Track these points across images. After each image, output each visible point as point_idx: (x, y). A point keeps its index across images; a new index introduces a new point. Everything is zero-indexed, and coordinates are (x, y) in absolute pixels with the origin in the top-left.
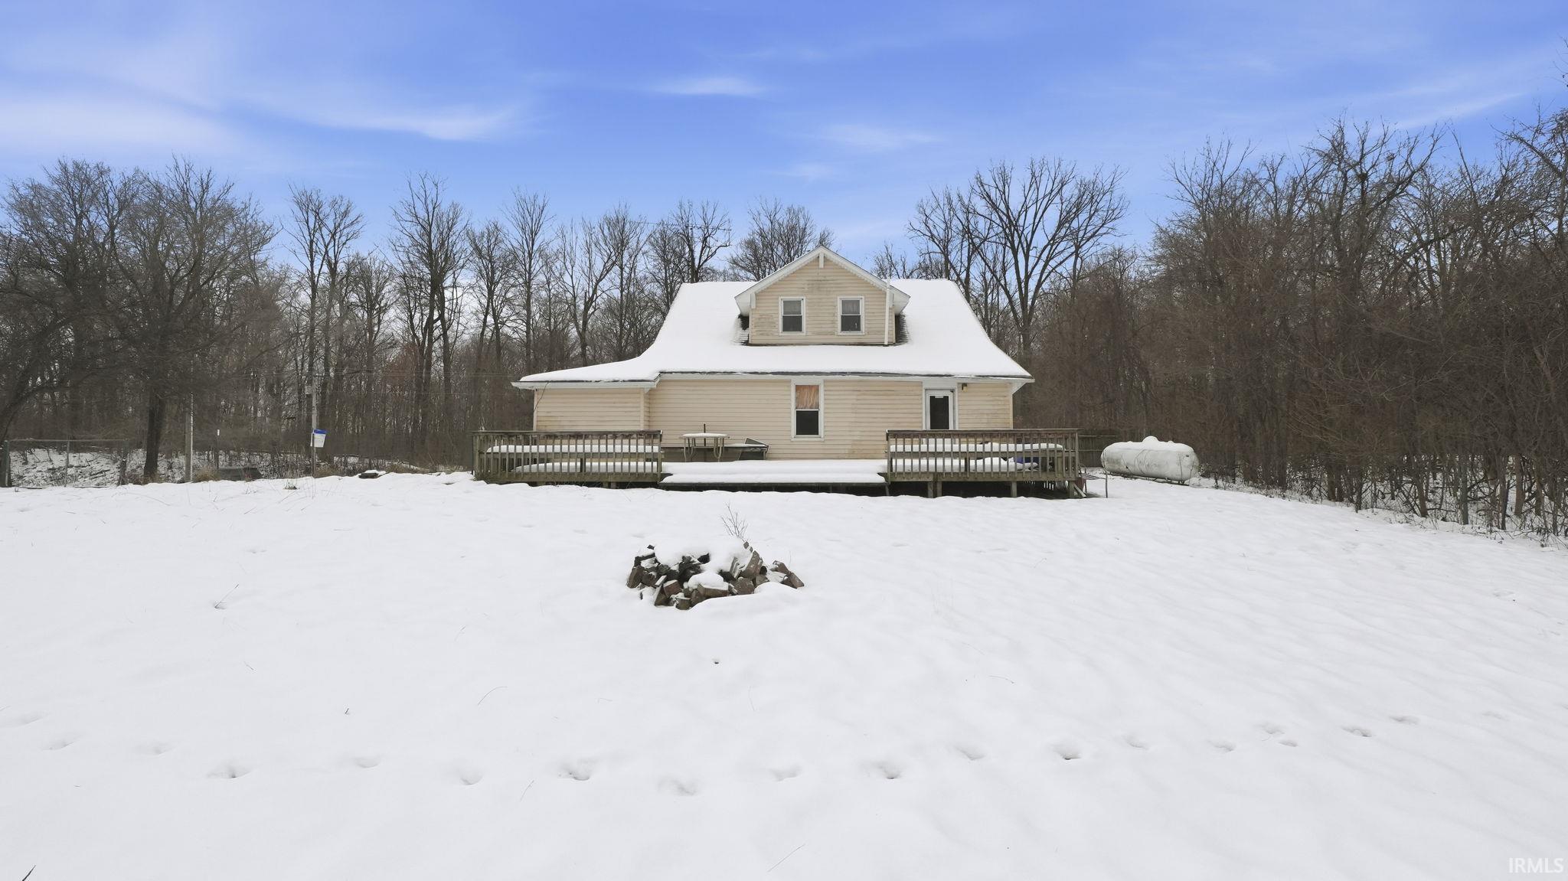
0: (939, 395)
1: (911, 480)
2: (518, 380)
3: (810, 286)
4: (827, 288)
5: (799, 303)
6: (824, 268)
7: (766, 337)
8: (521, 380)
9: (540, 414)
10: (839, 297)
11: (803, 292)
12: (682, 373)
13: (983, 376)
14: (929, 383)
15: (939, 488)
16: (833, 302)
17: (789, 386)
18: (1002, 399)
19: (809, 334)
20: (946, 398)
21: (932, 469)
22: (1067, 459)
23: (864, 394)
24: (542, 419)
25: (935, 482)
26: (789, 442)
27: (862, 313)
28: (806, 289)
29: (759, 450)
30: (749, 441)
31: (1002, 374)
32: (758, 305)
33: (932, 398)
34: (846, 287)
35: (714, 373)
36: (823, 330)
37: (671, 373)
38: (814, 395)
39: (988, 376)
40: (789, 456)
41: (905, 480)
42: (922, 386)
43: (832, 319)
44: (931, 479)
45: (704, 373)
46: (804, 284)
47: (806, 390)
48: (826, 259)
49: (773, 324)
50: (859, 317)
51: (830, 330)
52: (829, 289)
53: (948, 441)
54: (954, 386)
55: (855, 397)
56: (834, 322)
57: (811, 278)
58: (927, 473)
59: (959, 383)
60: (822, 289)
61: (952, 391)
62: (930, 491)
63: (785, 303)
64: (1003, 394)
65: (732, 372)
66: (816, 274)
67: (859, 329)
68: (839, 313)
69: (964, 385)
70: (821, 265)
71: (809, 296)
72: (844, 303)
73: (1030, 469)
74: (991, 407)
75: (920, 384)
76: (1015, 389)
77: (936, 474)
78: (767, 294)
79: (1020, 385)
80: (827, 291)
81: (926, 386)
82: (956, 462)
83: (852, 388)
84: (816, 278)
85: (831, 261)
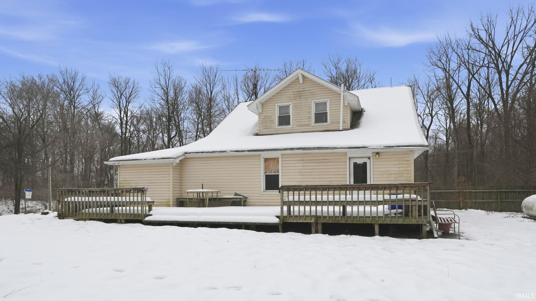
0: (360, 161)
1: (299, 221)
2: (108, 160)
3: (295, 95)
4: (305, 95)
5: (288, 107)
6: (303, 83)
7: (268, 130)
8: (109, 160)
9: (121, 179)
10: (313, 101)
11: (290, 100)
12: (197, 153)
13: (390, 147)
14: (351, 153)
15: (320, 227)
16: (309, 105)
17: (260, 159)
18: (406, 162)
19: (294, 126)
20: (365, 164)
21: (313, 213)
22: (420, 206)
23: (307, 163)
24: (122, 182)
25: (317, 223)
26: (260, 195)
27: (328, 111)
28: (292, 98)
29: (239, 199)
30: (236, 194)
31: (405, 145)
32: (263, 110)
33: (355, 164)
34: (317, 94)
35: (214, 152)
36: (302, 123)
37: (190, 153)
38: (277, 163)
39: (393, 147)
40: (260, 204)
41: (295, 221)
42: (346, 155)
43: (308, 115)
44: (313, 221)
45: (209, 152)
46: (290, 95)
47: (272, 161)
48: (304, 77)
49: (272, 122)
50: (327, 113)
51: (307, 123)
52: (306, 96)
53: (368, 192)
54: (370, 155)
55: (301, 165)
56: (309, 118)
57: (295, 90)
58: (311, 216)
59: (373, 153)
60: (302, 97)
61: (369, 158)
62: (313, 229)
63: (280, 108)
64: (407, 159)
65: (225, 151)
66: (299, 87)
67: (326, 121)
68: (313, 111)
69: (378, 153)
70: (301, 81)
71: (294, 102)
72: (317, 104)
73: (395, 214)
74: (398, 169)
75: (345, 154)
76: (416, 155)
77: (317, 217)
78: (269, 103)
79: (420, 152)
80: (305, 98)
81: (349, 155)
82: (337, 208)
83: (299, 159)
84: (298, 90)
85: (308, 78)
